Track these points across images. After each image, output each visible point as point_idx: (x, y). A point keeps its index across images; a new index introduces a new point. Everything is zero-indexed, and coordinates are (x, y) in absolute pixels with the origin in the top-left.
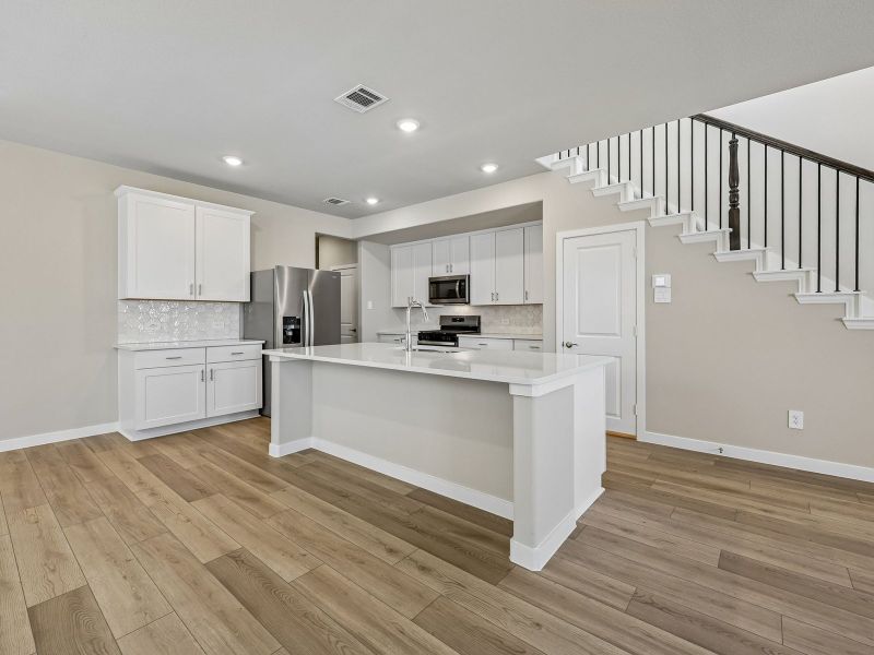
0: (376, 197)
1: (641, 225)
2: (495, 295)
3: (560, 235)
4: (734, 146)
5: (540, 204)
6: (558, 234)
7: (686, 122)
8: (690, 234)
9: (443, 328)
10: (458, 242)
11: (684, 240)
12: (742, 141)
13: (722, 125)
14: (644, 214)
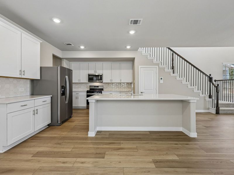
0: (84, 46)
1: (157, 67)
2: (111, 80)
3: (140, 67)
4: (173, 54)
5: (134, 58)
6: (139, 66)
7: (165, 48)
8: (166, 70)
9: (90, 89)
10: (99, 64)
11: (165, 71)
12: (174, 54)
13: (171, 50)
14: (158, 64)
